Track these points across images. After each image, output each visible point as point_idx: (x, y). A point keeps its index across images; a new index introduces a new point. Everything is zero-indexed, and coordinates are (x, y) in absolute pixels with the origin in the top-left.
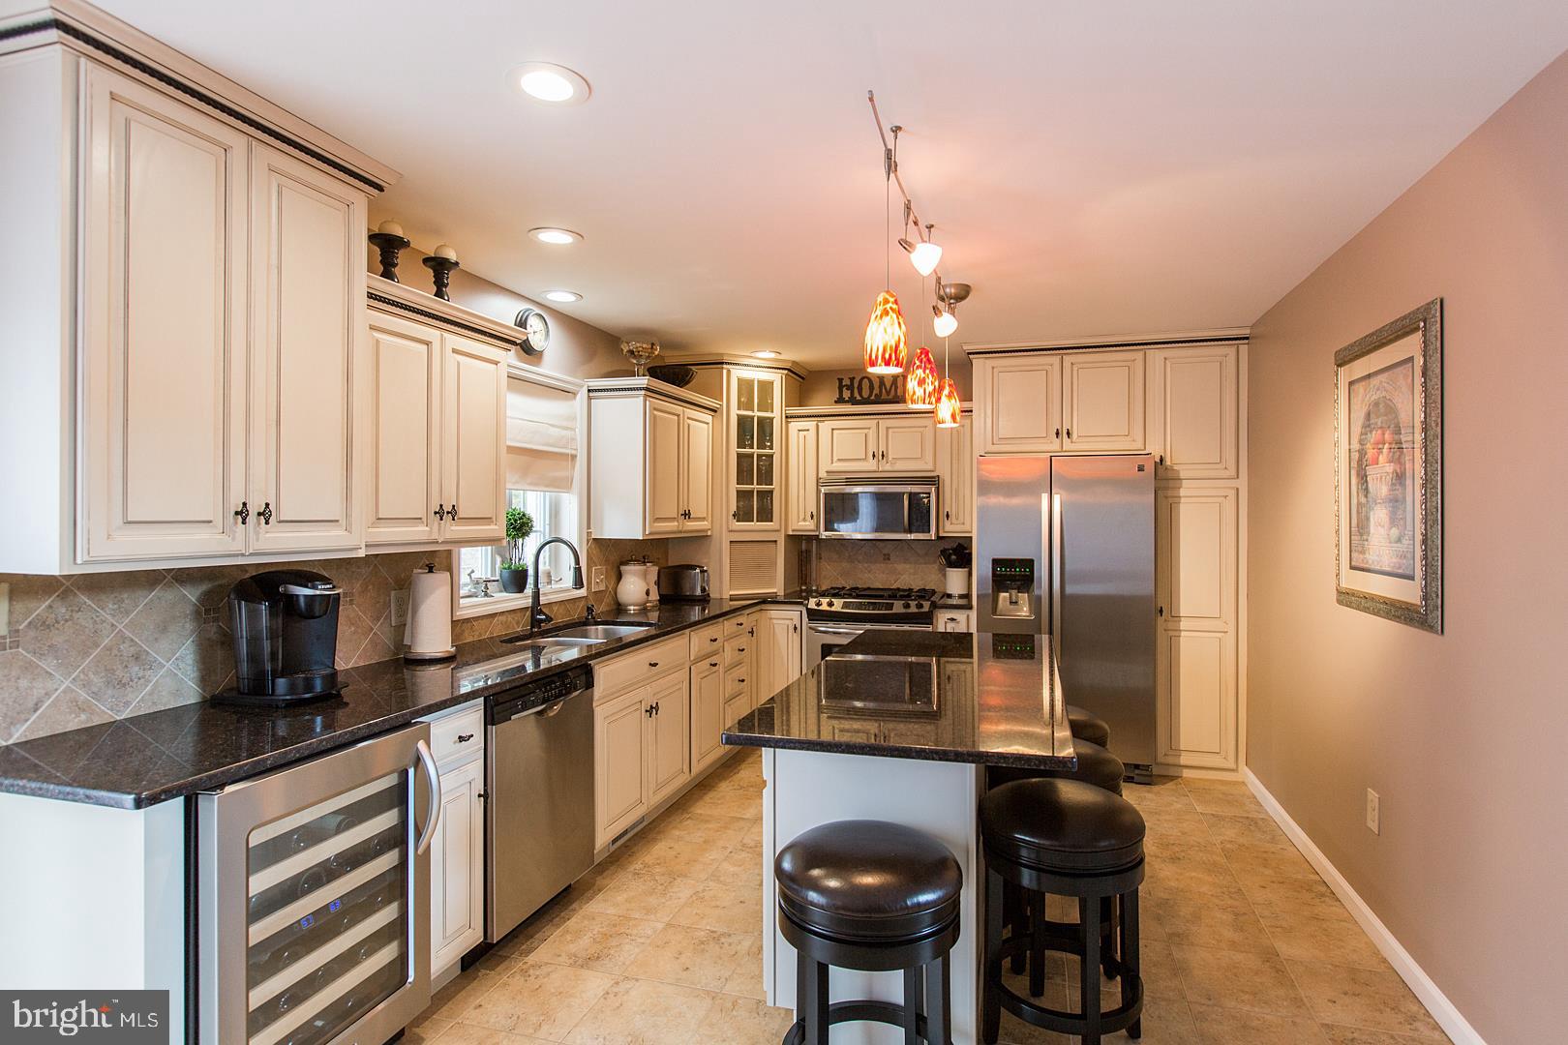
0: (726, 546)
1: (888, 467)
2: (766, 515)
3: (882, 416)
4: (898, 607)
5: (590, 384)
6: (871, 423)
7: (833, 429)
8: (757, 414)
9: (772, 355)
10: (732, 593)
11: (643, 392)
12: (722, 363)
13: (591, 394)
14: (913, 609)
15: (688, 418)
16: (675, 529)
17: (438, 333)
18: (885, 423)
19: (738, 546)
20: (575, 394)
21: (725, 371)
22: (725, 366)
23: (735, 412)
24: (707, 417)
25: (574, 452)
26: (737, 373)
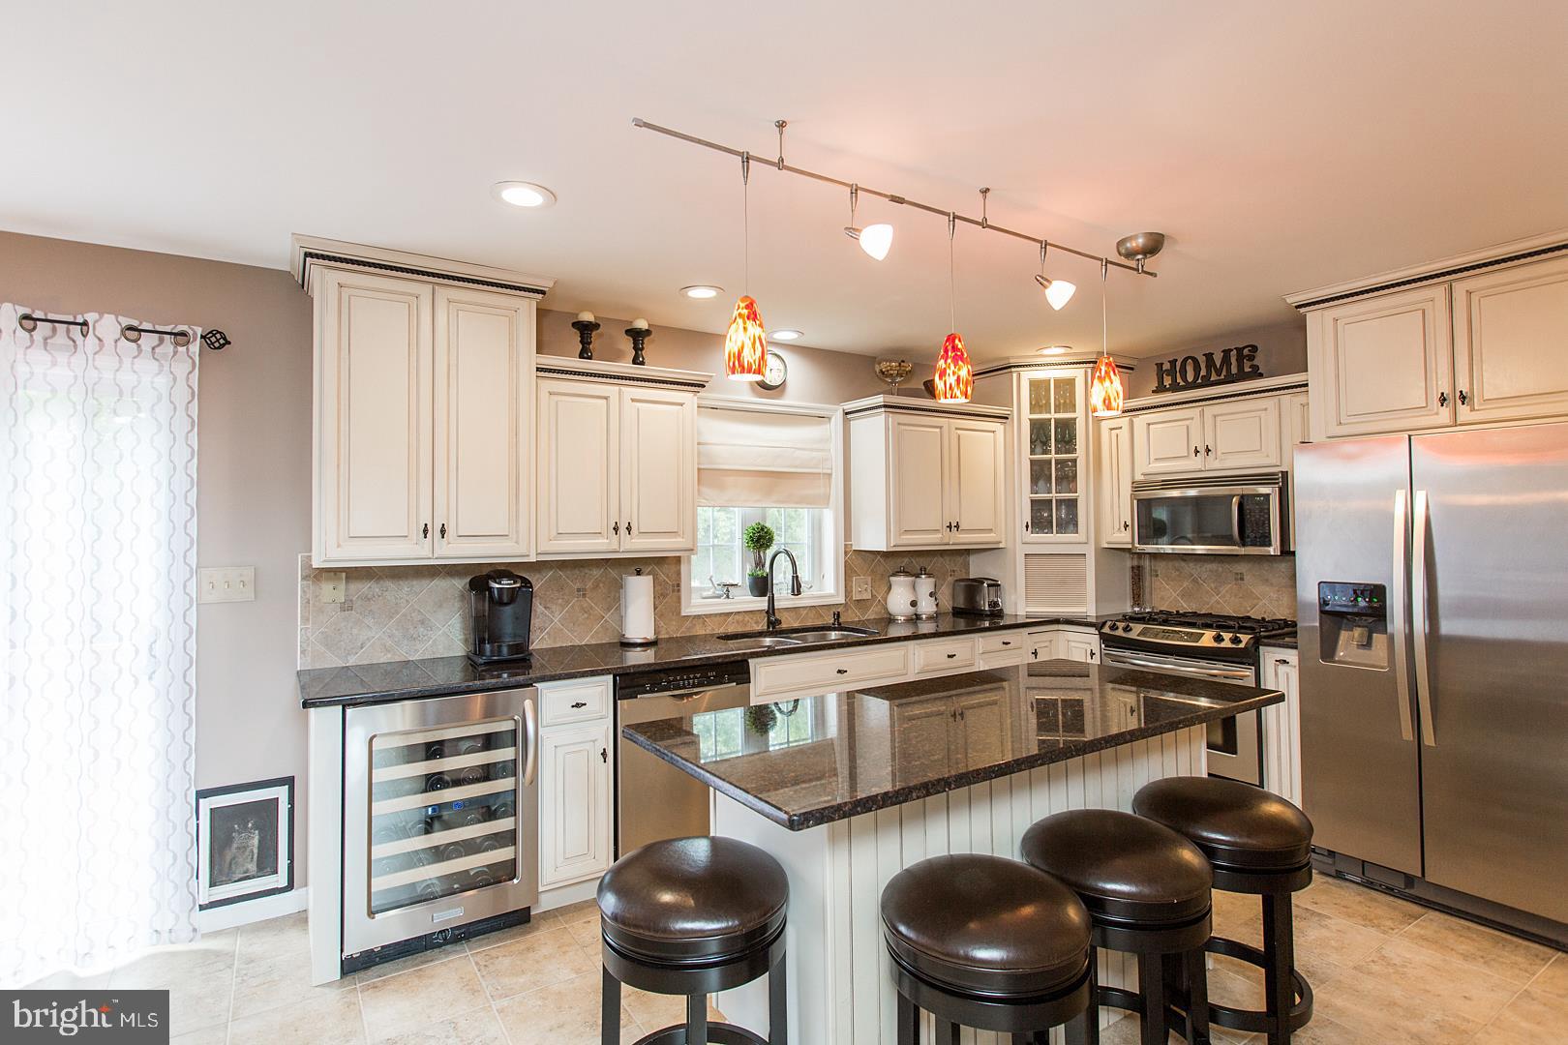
0: (1020, 560)
1: (1217, 465)
2: (1070, 523)
3: (1208, 403)
4: (1207, 639)
5: (845, 407)
6: (1193, 412)
7: (1149, 424)
8: (1053, 416)
9: (1062, 351)
10: (1029, 610)
11: (883, 409)
12: (1010, 367)
13: (849, 416)
14: (1226, 644)
15: (956, 429)
16: (938, 541)
17: (617, 388)
18: (1211, 410)
19: (1035, 560)
20: (830, 418)
21: (1015, 375)
22: (1013, 370)
23: (1027, 416)
24: (997, 426)
25: (829, 471)
26: (1027, 375)
